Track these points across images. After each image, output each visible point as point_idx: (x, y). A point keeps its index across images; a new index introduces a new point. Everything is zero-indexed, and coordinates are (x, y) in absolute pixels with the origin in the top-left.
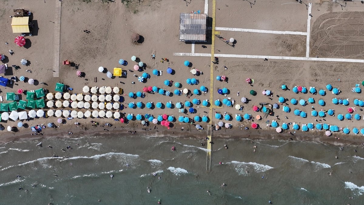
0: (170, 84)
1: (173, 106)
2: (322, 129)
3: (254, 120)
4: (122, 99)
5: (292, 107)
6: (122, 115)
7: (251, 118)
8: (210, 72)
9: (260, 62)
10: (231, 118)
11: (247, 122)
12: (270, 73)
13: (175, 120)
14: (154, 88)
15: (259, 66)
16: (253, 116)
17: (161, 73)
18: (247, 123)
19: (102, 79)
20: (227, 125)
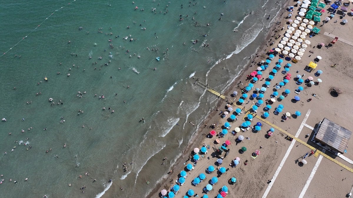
0: (285, 94)
1: (265, 86)
2: (172, 190)
3: (218, 137)
4: (288, 59)
5: (209, 177)
6: (275, 53)
7: (221, 135)
9: (269, 174)
10: (230, 120)
11: (219, 131)
12: (254, 177)
13: (252, 82)
14: (287, 81)
15: (266, 172)
16: (221, 138)
17: (298, 93)
19: (310, 55)
20: (226, 113)
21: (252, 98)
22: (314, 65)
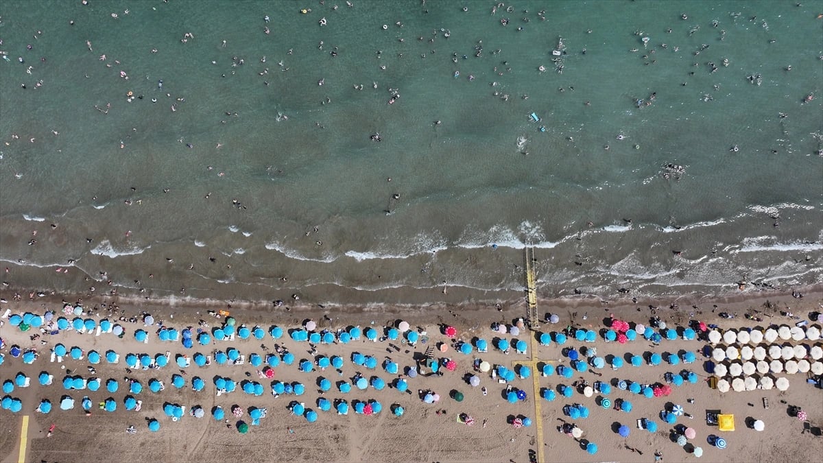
0: (619, 403)
1: (610, 359)
2: (322, 333)
3: (452, 343)
4: (710, 367)
5: (380, 372)
6: (704, 336)
7: (459, 346)
8: (544, 432)
9: (448, 458)
10: (496, 342)
11: (463, 337)
12: (427, 437)
13: (603, 333)
14: (650, 394)
15: (449, 451)
16: (453, 349)
17: (640, 425)
18: (465, 336)
19: (753, 405)
20: (503, 329)
21: (567, 352)
22: (728, 423)
